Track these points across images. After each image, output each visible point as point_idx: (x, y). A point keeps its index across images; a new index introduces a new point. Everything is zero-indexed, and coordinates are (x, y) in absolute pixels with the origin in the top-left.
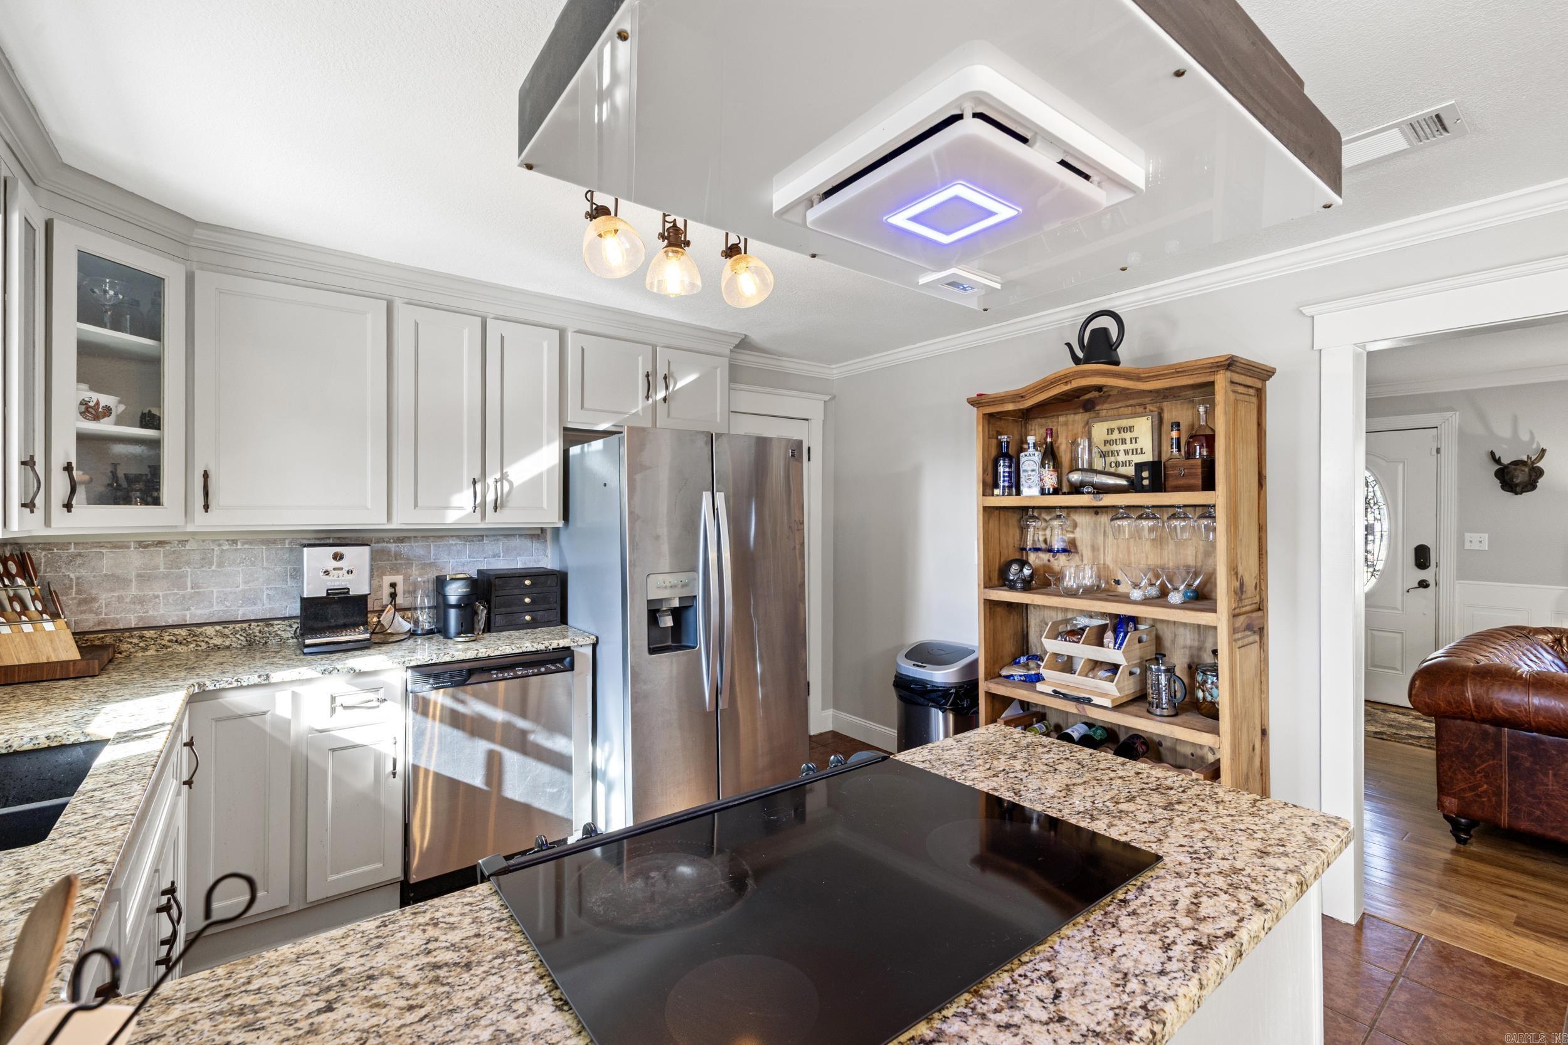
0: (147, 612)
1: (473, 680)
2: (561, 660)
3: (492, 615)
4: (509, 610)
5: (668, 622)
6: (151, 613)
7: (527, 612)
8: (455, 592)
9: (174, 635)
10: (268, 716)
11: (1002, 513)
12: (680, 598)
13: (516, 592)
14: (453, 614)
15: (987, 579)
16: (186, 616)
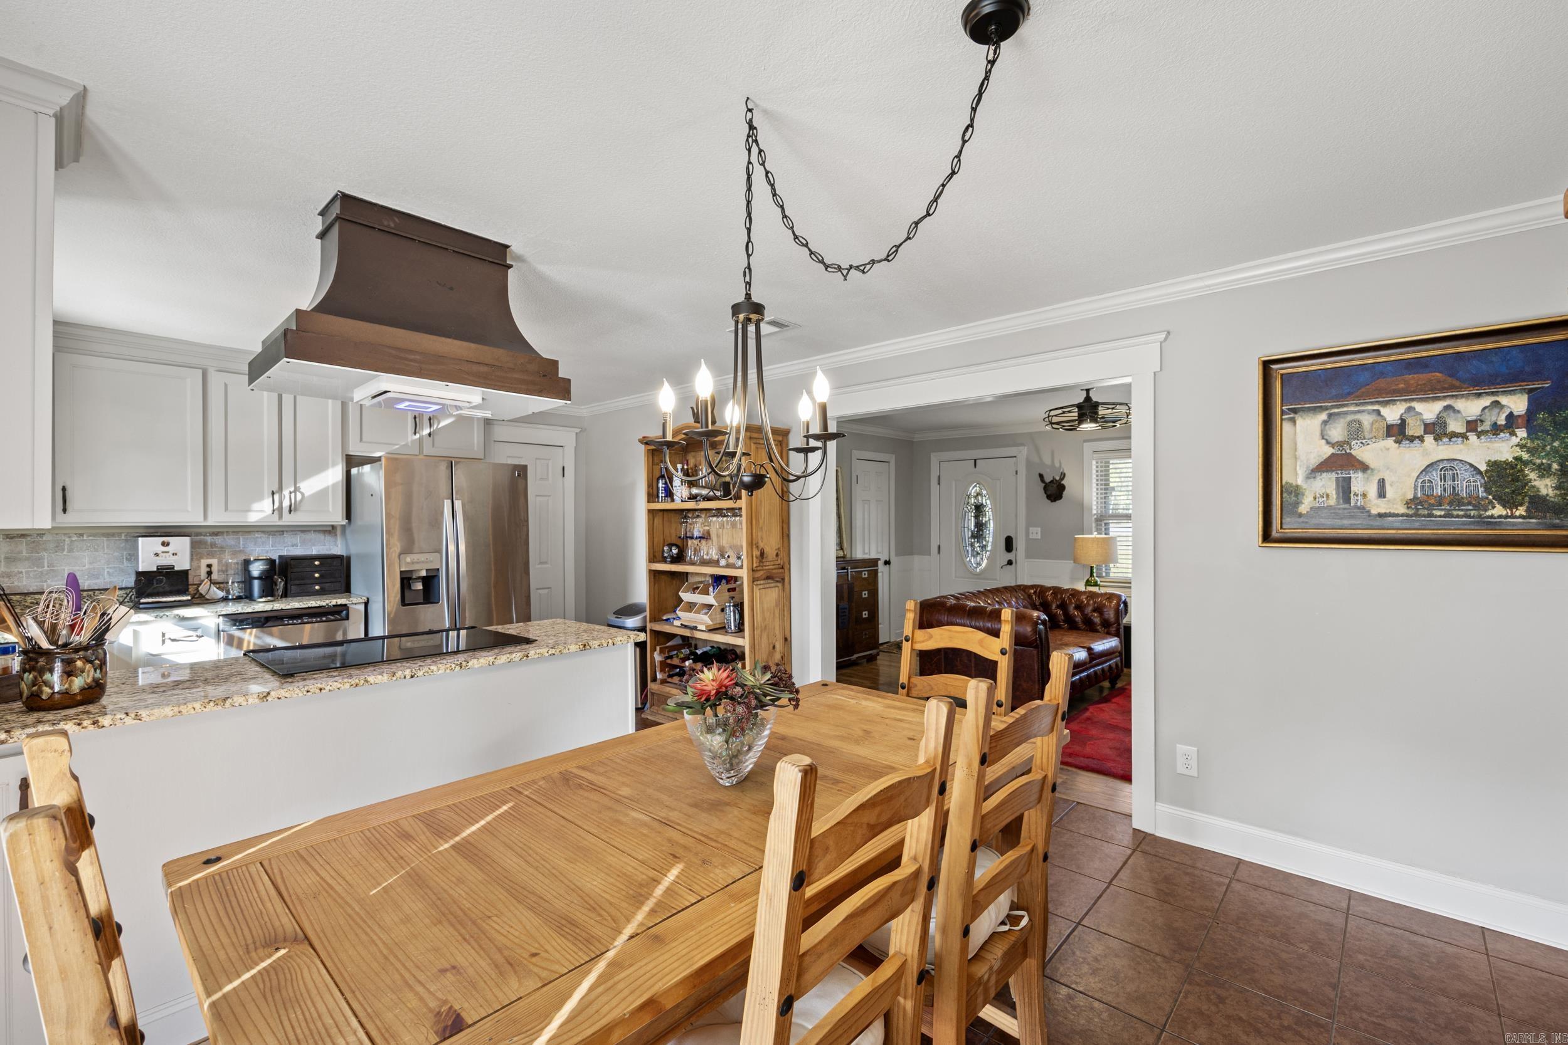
0: (13, 583)
1: (268, 624)
2: (339, 613)
3: (289, 586)
4: (302, 582)
5: (419, 586)
6: (16, 583)
7: (317, 584)
8: (256, 569)
9: (35, 599)
10: (116, 644)
11: (665, 513)
12: (427, 570)
13: (308, 569)
14: (256, 583)
15: (652, 556)
16: (43, 586)
